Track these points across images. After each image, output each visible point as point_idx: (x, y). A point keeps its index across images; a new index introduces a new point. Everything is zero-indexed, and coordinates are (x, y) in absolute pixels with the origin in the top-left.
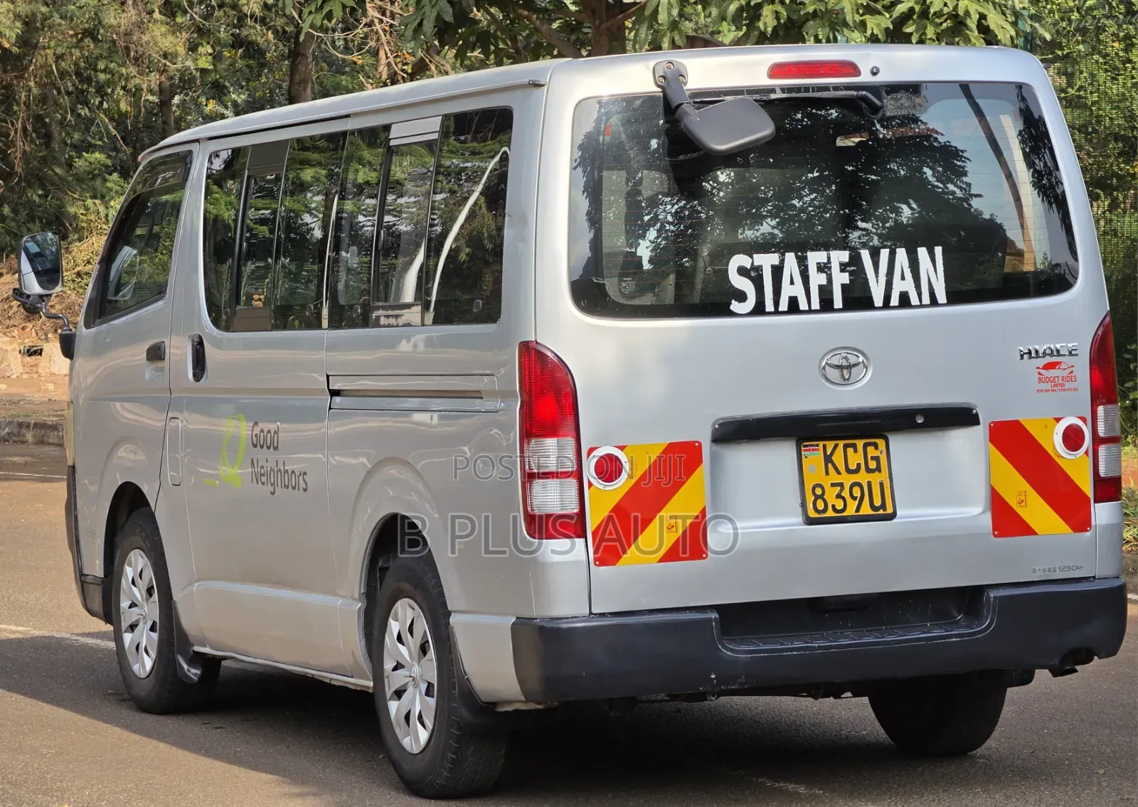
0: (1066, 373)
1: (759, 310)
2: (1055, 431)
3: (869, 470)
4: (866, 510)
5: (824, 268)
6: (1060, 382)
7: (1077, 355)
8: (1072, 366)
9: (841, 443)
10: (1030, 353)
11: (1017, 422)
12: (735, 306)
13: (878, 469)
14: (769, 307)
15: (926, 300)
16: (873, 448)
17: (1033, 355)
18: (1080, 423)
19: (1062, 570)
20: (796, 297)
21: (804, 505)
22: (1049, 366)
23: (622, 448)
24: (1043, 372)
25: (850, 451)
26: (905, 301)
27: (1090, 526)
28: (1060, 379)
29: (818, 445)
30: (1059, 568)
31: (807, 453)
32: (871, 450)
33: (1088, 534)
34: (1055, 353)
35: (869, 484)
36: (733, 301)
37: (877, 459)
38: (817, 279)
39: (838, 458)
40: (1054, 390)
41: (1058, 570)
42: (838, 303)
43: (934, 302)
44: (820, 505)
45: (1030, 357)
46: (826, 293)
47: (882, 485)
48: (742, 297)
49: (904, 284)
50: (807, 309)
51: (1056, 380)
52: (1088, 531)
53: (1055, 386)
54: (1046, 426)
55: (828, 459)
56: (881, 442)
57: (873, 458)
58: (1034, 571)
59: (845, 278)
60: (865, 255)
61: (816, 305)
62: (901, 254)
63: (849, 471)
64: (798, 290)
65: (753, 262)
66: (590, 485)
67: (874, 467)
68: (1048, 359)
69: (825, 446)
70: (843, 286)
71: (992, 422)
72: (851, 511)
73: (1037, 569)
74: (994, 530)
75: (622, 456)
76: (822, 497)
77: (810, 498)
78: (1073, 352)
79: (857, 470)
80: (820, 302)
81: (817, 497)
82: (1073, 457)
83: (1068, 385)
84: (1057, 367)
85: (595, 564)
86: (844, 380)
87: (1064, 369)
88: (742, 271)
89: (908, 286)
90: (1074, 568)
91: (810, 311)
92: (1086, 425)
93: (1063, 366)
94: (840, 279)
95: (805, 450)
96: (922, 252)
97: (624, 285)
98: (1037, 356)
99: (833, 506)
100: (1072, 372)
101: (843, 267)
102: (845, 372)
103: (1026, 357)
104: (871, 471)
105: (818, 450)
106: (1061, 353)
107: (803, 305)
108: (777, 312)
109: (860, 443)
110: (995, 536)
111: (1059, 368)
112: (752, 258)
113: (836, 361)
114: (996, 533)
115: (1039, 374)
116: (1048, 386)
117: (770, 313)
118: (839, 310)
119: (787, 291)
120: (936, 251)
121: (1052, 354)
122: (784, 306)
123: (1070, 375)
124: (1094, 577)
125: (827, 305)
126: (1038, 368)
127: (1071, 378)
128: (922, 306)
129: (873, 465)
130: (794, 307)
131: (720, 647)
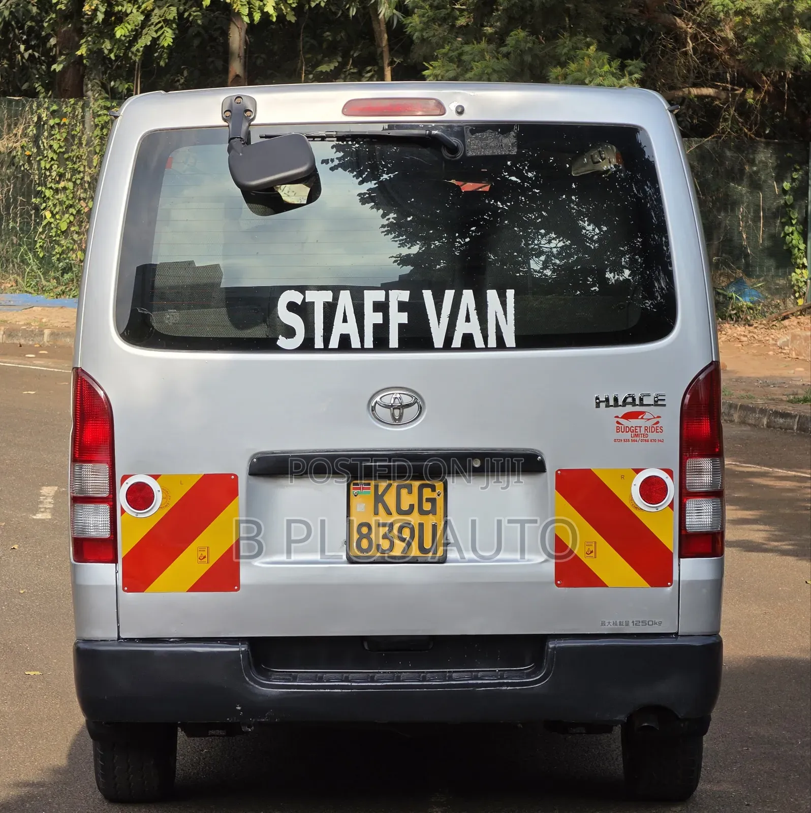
0: (649, 424)
1: (308, 346)
2: (634, 483)
3: (422, 512)
4: (415, 552)
5: (382, 307)
6: (643, 432)
7: (664, 405)
8: (659, 417)
9: (395, 484)
10: (607, 400)
11: (589, 472)
12: (282, 342)
13: (433, 511)
14: (319, 343)
15: (492, 342)
16: (429, 490)
17: (612, 402)
18: (664, 476)
19: (636, 624)
20: (349, 334)
21: (348, 542)
22: (628, 416)
23: (156, 477)
24: (621, 421)
25: (404, 492)
26: (468, 343)
27: (671, 581)
28: (643, 430)
29: (369, 484)
30: (633, 622)
31: (356, 491)
32: (427, 493)
33: (669, 589)
34: (637, 402)
35: (421, 526)
36: (280, 337)
37: (433, 501)
38: (372, 318)
39: (390, 499)
40: (634, 441)
41: (631, 624)
42: (394, 342)
43: (501, 345)
44: (365, 544)
45: (608, 406)
46: (381, 333)
47: (434, 527)
48: (290, 332)
49: (467, 326)
50: (359, 347)
51: (638, 430)
52: (669, 586)
53: (637, 436)
54: (623, 477)
55: (379, 499)
56: (439, 485)
57: (428, 500)
58: (603, 624)
59: (404, 318)
60: (428, 295)
61: (369, 343)
62: (468, 296)
63: (400, 512)
64: (351, 329)
65: (304, 299)
66: (123, 511)
67: (429, 509)
68: (629, 409)
69: (376, 487)
70: (401, 326)
71: (559, 470)
72: (397, 552)
73: (607, 621)
74: (557, 579)
75: (154, 485)
76: (368, 536)
77: (355, 536)
78: (659, 403)
79: (410, 512)
80: (374, 341)
81: (362, 537)
82: (654, 510)
83: (651, 436)
84: (640, 417)
85: (123, 589)
86: (395, 420)
87: (649, 419)
88: (292, 307)
89: (474, 328)
90: (651, 623)
91: (363, 350)
92: (672, 477)
93: (647, 416)
94: (398, 318)
95: (354, 489)
96: (492, 295)
97: (168, 316)
98: (616, 404)
99: (378, 546)
100: (658, 423)
101: (402, 307)
102: (397, 412)
103: (603, 405)
104: (426, 513)
105: (369, 489)
106: (645, 403)
107: (355, 343)
108: (326, 349)
109: (416, 484)
110: (558, 585)
111: (642, 418)
112: (304, 294)
113: (389, 400)
114: (559, 582)
115: (618, 423)
116: (628, 436)
117: (319, 351)
118: (394, 350)
119: (339, 328)
120: (507, 294)
121: (633, 403)
122: (334, 343)
123: (655, 426)
124: (676, 634)
125: (381, 343)
126: (617, 417)
127: (656, 427)
128: (487, 349)
129: (427, 506)
130: (345, 344)
131: (247, 679)
